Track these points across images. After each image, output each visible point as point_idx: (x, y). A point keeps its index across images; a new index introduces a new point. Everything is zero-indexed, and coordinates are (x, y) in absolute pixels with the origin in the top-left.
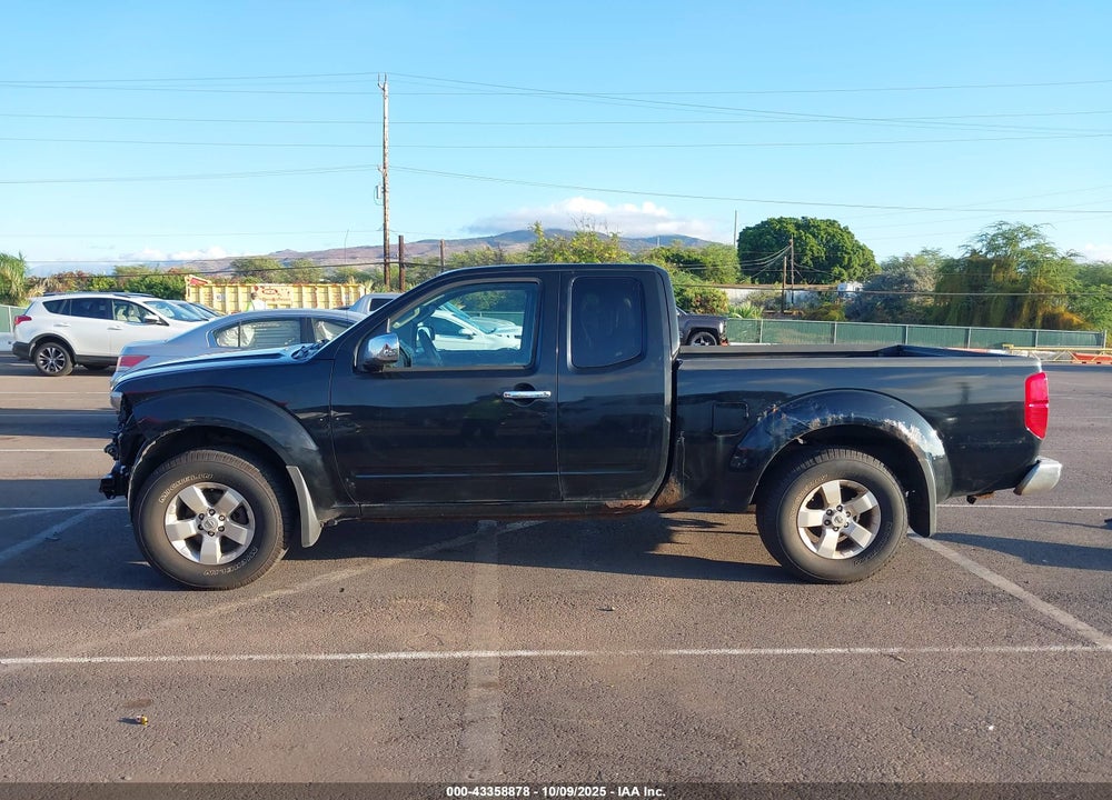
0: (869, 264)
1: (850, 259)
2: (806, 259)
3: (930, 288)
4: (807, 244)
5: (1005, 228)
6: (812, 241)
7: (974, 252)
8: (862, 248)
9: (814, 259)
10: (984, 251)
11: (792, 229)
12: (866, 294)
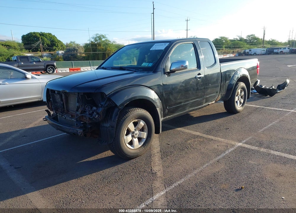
0: (62, 46)
1: (57, 44)
2: (45, 44)
3: (83, 52)
4: (44, 40)
5: (98, 35)
6: (46, 39)
7: (92, 41)
8: (59, 41)
9: (47, 44)
10: (94, 41)
11: (39, 36)
12: (65, 54)
